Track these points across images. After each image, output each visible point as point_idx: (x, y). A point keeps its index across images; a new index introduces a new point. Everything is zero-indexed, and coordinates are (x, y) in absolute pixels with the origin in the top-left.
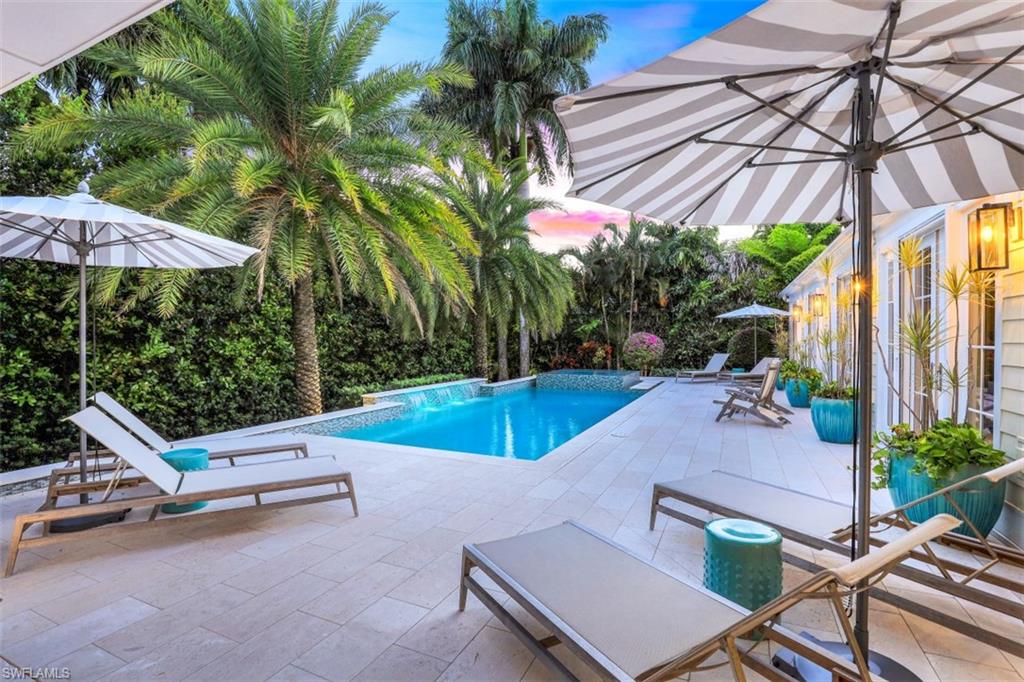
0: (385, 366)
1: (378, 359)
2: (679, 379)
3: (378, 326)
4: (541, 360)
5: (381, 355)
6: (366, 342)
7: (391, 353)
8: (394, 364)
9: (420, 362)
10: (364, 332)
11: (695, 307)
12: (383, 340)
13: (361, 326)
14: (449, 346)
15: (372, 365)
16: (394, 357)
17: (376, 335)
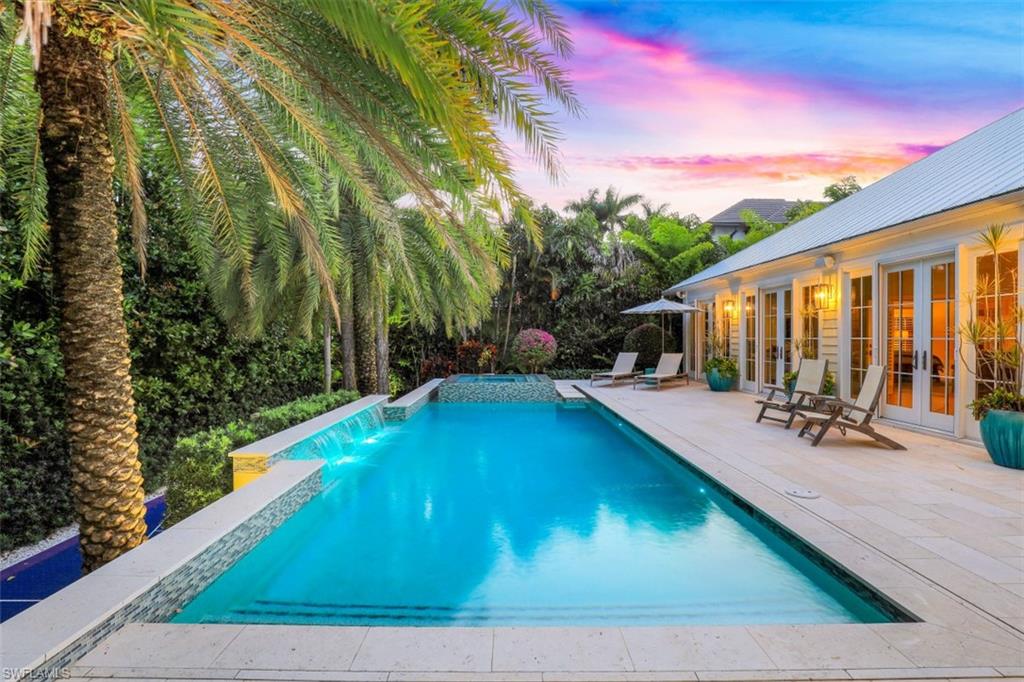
0: (194, 381)
1: (184, 371)
2: (594, 383)
3: (184, 317)
4: (402, 363)
5: (188, 363)
6: (162, 341)
7: (203, 360)
8: (208, 376)
9: (247, 373)
10: (160, 325)
11: (581, 302)
12: (190, 339)
13: (153, 315)
14: (284, 348)
15: (172, 379)
16: (207, 366)
17: (178, 331)
